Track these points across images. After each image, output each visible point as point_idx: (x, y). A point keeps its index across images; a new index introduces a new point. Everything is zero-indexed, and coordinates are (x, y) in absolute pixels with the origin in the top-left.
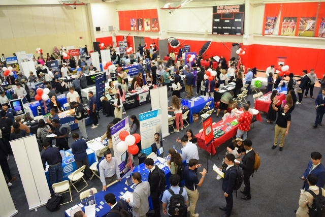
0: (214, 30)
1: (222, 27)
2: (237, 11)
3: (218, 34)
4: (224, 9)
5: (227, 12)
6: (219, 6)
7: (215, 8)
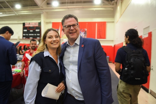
0: (23, 36)
1: (28, 34)
2: (37, 25)
3: (26, 38)
4: (29, 24)
5: (31, 26)
6: (27, 23)
7: (24, 24)
